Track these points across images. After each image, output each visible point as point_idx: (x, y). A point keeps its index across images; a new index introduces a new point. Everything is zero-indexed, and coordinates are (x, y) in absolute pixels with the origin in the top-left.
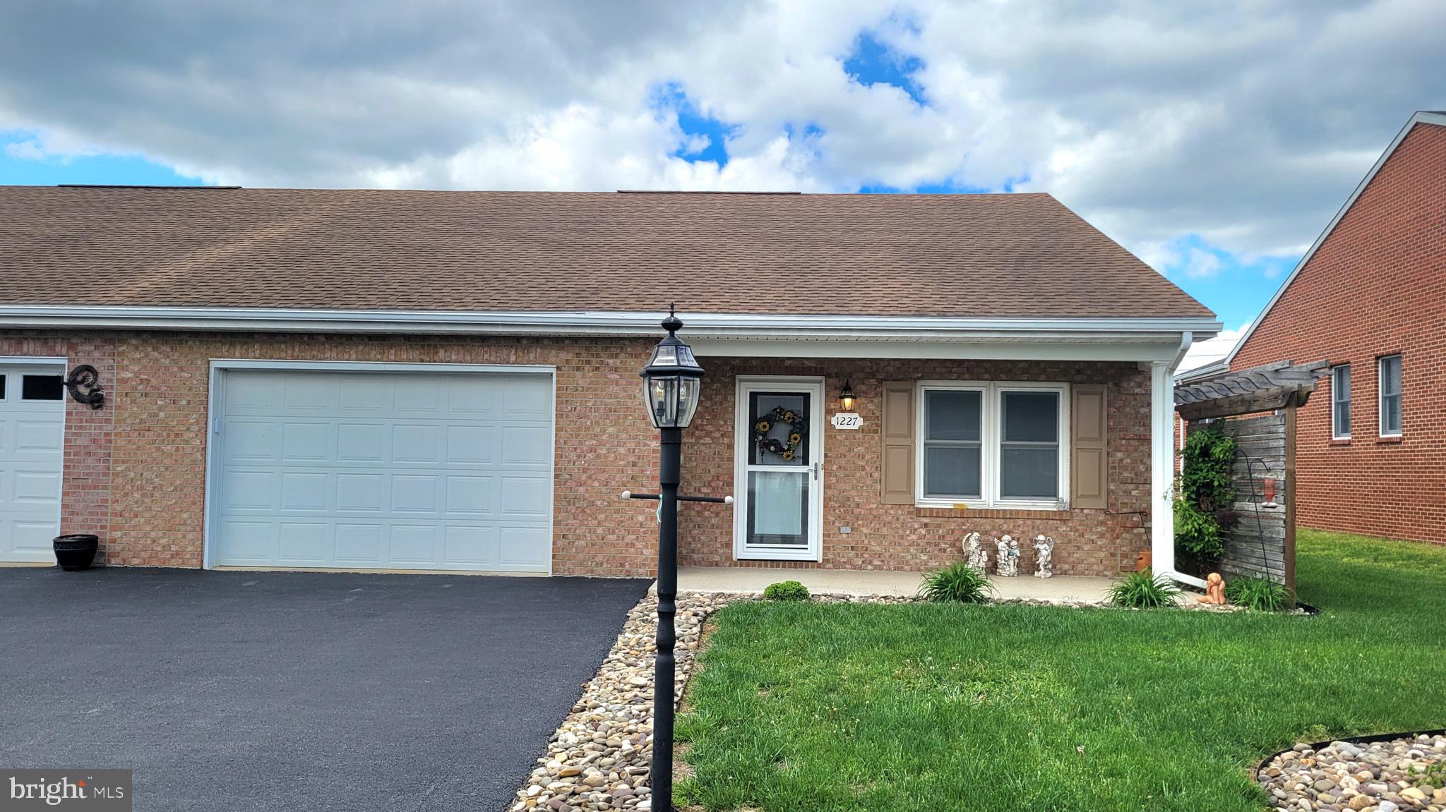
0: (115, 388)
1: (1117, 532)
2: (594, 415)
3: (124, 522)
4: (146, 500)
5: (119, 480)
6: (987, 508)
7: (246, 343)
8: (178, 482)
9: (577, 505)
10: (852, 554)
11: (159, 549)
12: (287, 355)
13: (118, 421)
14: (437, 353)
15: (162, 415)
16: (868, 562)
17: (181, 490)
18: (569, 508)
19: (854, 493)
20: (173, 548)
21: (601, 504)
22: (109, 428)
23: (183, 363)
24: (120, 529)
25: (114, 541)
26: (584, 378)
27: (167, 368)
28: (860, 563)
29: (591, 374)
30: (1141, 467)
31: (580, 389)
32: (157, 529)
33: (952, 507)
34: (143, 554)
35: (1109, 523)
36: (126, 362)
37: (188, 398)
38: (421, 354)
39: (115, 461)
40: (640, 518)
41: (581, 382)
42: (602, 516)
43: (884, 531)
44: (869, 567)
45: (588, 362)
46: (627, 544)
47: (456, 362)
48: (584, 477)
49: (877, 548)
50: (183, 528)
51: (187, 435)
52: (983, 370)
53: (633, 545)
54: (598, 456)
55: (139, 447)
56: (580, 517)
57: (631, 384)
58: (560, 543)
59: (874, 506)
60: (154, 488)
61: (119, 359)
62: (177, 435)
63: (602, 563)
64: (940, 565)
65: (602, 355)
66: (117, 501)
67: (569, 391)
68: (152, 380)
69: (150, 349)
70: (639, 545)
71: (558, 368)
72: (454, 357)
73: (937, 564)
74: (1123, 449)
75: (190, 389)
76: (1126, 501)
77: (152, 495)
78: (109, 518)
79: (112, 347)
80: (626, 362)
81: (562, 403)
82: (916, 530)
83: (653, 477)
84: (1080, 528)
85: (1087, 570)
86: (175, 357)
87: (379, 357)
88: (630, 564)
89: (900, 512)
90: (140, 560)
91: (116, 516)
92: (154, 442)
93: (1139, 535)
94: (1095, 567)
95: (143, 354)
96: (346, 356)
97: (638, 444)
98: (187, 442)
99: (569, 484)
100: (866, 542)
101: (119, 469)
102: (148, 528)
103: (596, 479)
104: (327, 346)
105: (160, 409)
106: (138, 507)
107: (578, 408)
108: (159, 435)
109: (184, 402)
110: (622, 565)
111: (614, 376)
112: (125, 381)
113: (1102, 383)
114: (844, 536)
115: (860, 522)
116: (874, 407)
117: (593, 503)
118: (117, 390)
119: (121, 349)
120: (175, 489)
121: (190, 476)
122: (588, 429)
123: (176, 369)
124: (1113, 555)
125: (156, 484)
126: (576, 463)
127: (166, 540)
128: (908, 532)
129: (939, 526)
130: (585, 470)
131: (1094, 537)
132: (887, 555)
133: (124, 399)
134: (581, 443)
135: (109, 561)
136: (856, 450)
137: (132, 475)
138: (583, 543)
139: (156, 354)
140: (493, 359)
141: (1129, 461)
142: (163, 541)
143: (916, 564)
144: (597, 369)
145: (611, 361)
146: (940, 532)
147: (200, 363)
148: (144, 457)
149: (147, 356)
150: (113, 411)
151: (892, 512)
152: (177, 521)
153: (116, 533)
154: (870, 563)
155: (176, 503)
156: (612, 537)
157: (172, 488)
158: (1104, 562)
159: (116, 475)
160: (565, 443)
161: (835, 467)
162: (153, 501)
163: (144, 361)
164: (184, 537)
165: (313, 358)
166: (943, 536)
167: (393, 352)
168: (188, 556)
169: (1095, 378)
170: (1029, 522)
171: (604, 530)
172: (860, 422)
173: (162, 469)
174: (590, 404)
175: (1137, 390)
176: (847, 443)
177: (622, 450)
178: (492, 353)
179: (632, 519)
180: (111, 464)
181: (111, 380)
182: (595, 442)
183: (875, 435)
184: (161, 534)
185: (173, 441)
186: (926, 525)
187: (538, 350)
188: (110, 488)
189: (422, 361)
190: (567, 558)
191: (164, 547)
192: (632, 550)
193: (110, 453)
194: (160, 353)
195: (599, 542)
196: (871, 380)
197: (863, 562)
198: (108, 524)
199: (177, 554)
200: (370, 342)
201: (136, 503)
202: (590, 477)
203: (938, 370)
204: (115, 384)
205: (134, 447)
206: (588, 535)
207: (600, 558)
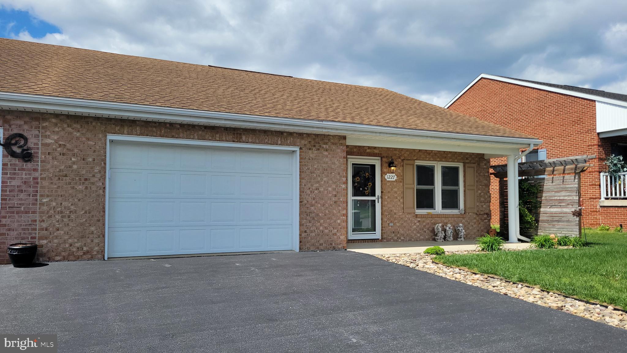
0: (40, 149)
1: (479, 221)
2: (318, 172)
3: (49, 234)
4: (65, 220)
5: (45, 208)
6: (438, 213)
7: (131, 126)
8: (87, 208)
9: (311, 216)
10: (393, 235)
11: (75, 250)
12: (157, 134)
13: (42, 170)
14: (241, 138)
15: (75, 167)
16: (399, 238)
17: (89, 213)
18: (308, 217)
19: (393, 208)
20: (85, 249)
21: (322, 215)
22: (37, 174)
23: (89, 135)
24: (46, 238)
25: (42, 246)
26: (312, 154)
27: (78, 138)
28: (396, 239)
29: (316, 152)
30: (486, 196)
31: (311, 159)
32: (73, 237)
33: (426, 213)
34: (63, 254)
35: (477, 218)
36: (48, 133)
37: (93, 157)
38: (233, 138)
39: (42, 196)
40: (339, 221)
41: (311, 156)
42: (322, 221)
43: (405, 224)
44: (400, 240)
45: (315, 146)
46: (333, 234)
47: (251, 143)
48: (313, 202)
49: (402, 232)
50: (91, 236)
51: (93, 180)
52: (437, 157)
53: (336, 234)
54: (320, 192)
55: (59, 186)
56: (312, 222)
57: (333, 157)
58: (303, 235)
59: (401, 214)
60: (71, 212)
61: (43, 131)
62: (86, 180)
63: (322, 244)
64: (424, 238)
65: (320, 143)
66: (43, 221)
67: (306, 160)
68: (68, 145)
69: (65, 126)
70: (338, 234)
71: (301, 149)
72: (250, 140)
73: (423, 237)
74: (481, 189)
75: (94, 151)
76: (482, 209)
77: (69, 217)
78: (37, 232)
79: (37, 123)
80: (331, 146)
81: (303, 166)
82: (416, 223)
83: (343, 201)
84: (468, 220)
85: (471, 237)
86: (84, 132)
87: (210, 138)
88: (335, 244)
89: (410, 216)
90: (61, 257)
91: (43, 230)
92: (70, 183)
93: (486, 222)
94: (473, 236)
95: (60, 129)
96: (192, 137)
97: (337, 186)
98: (93, 184)
99: (307, 206)
100: (398, 229)
101: (45, 200)
102: (66, 237)
103: (319, 203)
104: (181, 130)
105: (74, 163)
106: (59, 224)
107: (310, 168)
108: (73, 179)
109: (90, 160)
110: (331, 244)
111: (326, 153)
112: (48, 145)
113: (474, 163)
114: (390, 227)
115: (396, 221)
116: (400, 171)
117: (318, 215)
118: (42, 150)
119: (44, 124)
120: (86, 212)
121: (95, 205)
122: (314, 179)
123: (84, 139)
124: (478, 231)
125: (72, 210)
126: (310, 195)
127: (80, 244)
128: (413, 225)
129: (424, 222)
130: (314, 199)
131: (473, 224)
132: (406, 235)
133: (47, 156)
134: (312, 185)
135: (38, 259)
136: (394, 190)
137: (54, 204)
138: (313, 234)
139: (70, 129)
140: (269, 142)
141: (483, 194)
142: (78, 245)
143: (416, 238)
144: (318, 149)
145: (324, 146)
146: (424, 224)
147: (101, 136)
148: (62, 193)
149: (63, 129)
150: (39, 164)
151: (407, 216)
152: (87, 232)
153: (44, 241)
154: (400, 238)
155: (86, 221)
156: (326, 231)
157: (83, 212)
158: (476, 234)
159: (42, 204)
160: (305, 185)
161: (386, 197)
162: (69, 220)
163: (62, 133)
164: (92, 241)
165: (173, 137)
166: (425, 226)
167: (218, 135)
168: (95, 253)
169: (472, 162)
170: (453, 219)
171: (323, 228)
172: (395, 178)
173: (76, 200)
174: (315, 166)
175: (485, 167)
176: (391, 187)
177: (330, 189)
178: (269, 139)
179: (335, 222)
180: (38, 197)
181: (37, 144)
182: (318, 185)
183: (401, 183)
184: (76, 240)
185: (83, 183)
186: (419, 221)
187: (292, 139)
188: (38, 213)
189: (234, 141)
190: (306, 242)
191: (78, 248)
192: (335, 237)
193: (37, 191)
194: (73, 129)
195: (321, 234)
196: (399, 160)
197: (397, 238)
198: (37, 235)
199: (88, 252)
200: (206, 130)
201: (58, 221)
202: (316, 202)
203: (422, 156)
204: (40, 146)
205: (55, 186)
206: (316, 230)
207: (321, 241)
